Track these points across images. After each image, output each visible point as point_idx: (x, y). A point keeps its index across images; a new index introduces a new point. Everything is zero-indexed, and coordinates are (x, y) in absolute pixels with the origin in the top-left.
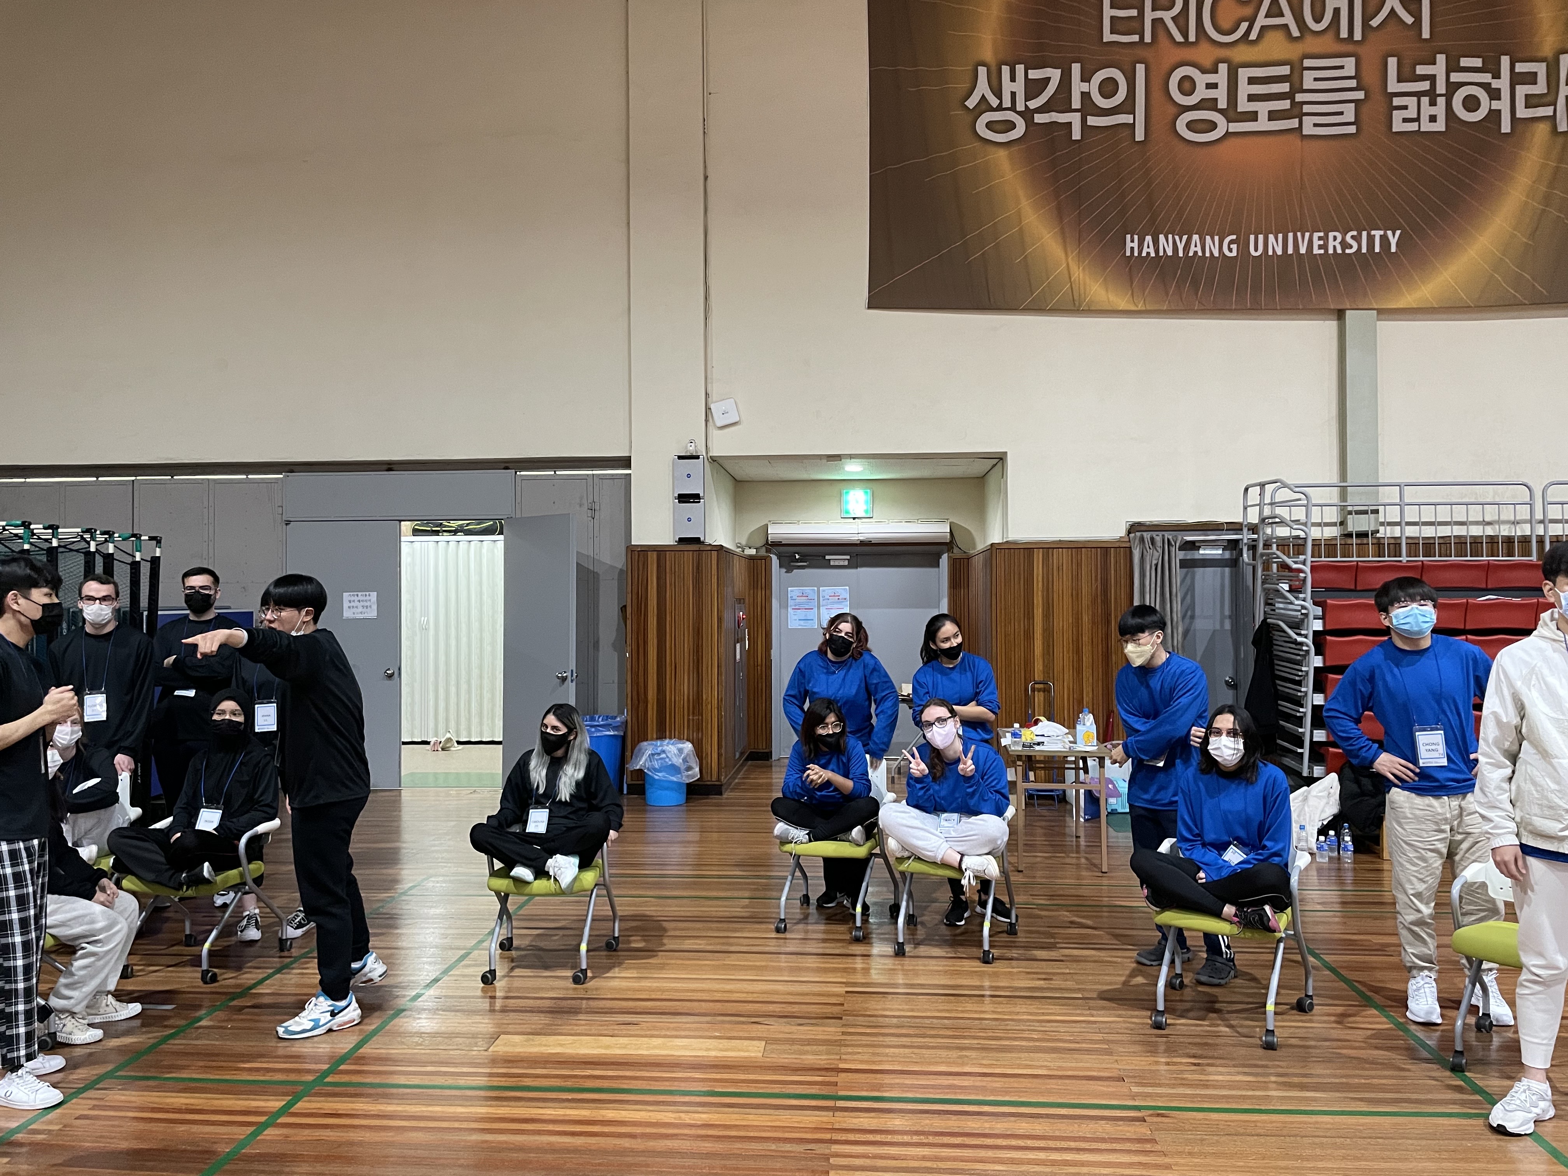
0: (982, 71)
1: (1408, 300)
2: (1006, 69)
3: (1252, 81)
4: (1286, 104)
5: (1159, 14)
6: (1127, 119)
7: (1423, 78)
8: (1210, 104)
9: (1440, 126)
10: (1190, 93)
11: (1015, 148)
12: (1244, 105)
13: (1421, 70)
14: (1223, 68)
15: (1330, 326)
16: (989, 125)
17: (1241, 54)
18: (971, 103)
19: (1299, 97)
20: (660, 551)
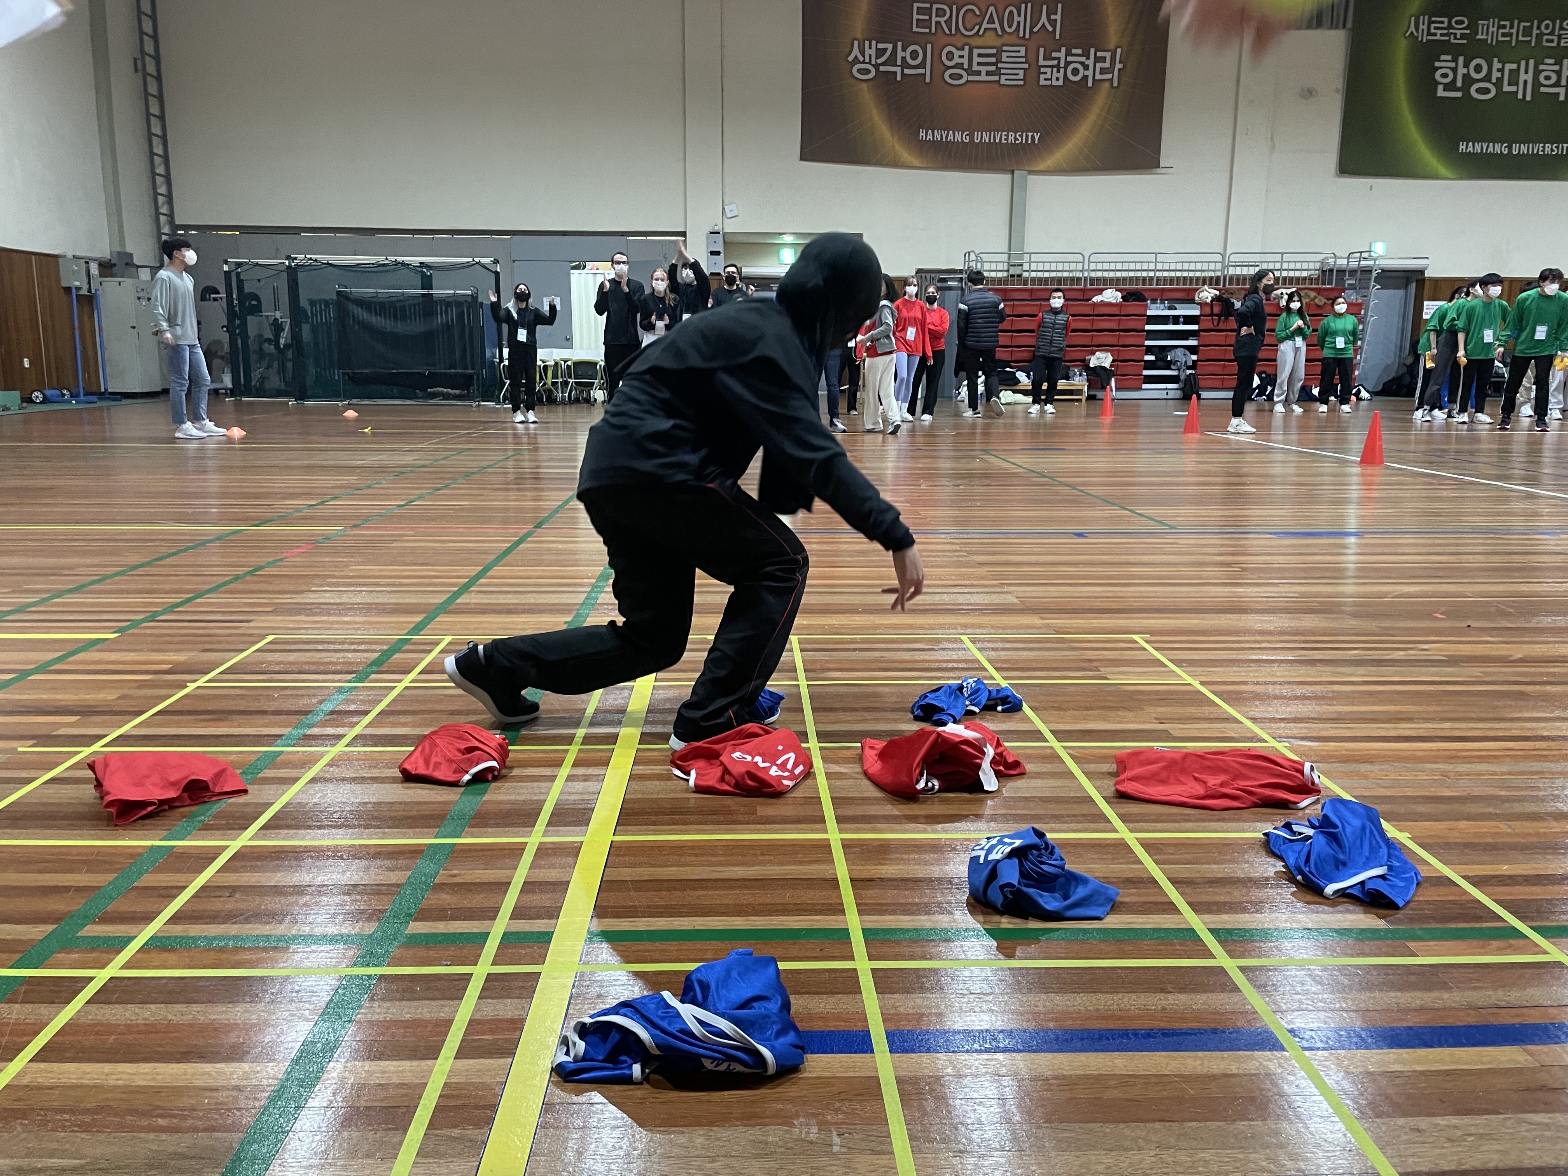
0: (856, 43)
1: (1042, 166)
2: (867, 43)
3: (979, 55)
4: (993, 68)
5: (938, 19)
6: (921, 71)
7: (1054, 59)
8: (960, 66)
9: (1060, 83)
10: (951, 60)
11: (871, 83)
12: (975, 68)
13: (1054, 55)
14: (967, 48)
15: (1009, 176)
16: (859, 71)
17: (975, 42)
18: (850, 59)
19: (1000, 65)
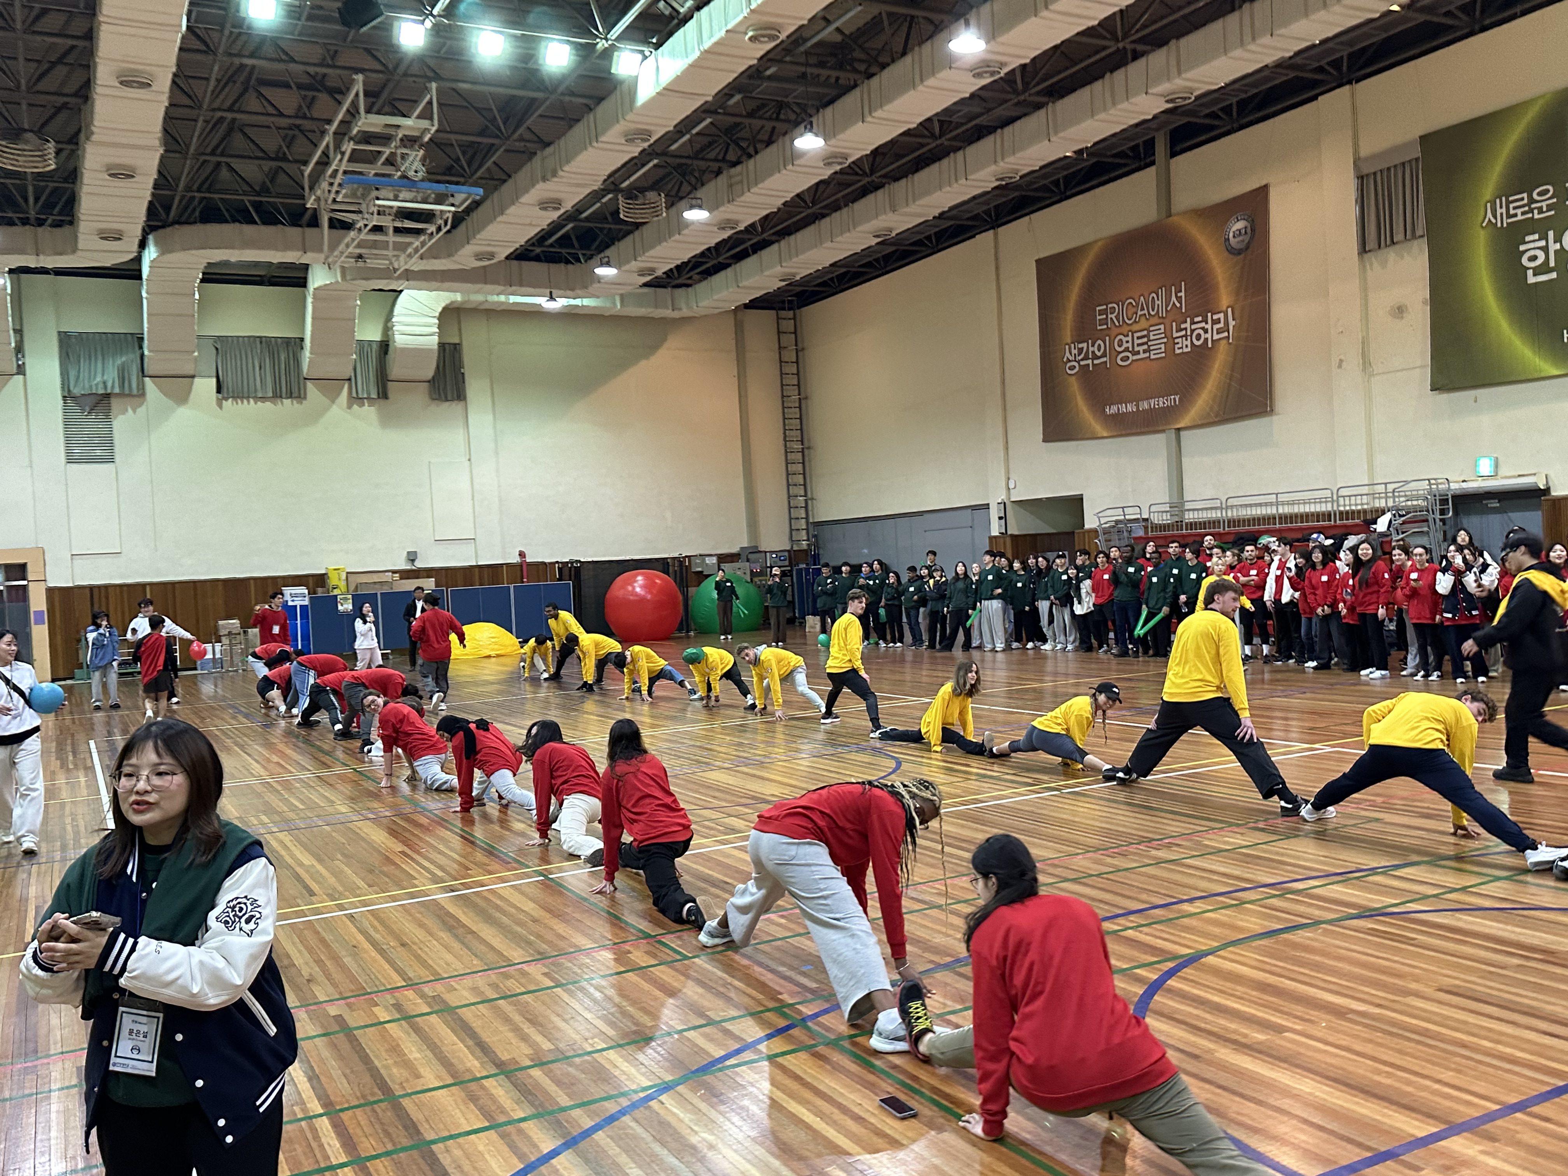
0: (1067, 347)
1: (1182, 424)
2: (1073, 345)
3: (1138, 338)
4: (1145, 347)
5: (1111, 316)
7: (1182, 330)
8: (1127, 350)
9: (1189, 349)
10: (1121, 346)
11: (1076, 376)
12: (1136, 349)
13: (1183, 326)
14: (1130, 334)
16: (1070, 368)
17: (1136, 327)
18: (1065, 360)
19: (1150, 343)
20: (995, 537)
